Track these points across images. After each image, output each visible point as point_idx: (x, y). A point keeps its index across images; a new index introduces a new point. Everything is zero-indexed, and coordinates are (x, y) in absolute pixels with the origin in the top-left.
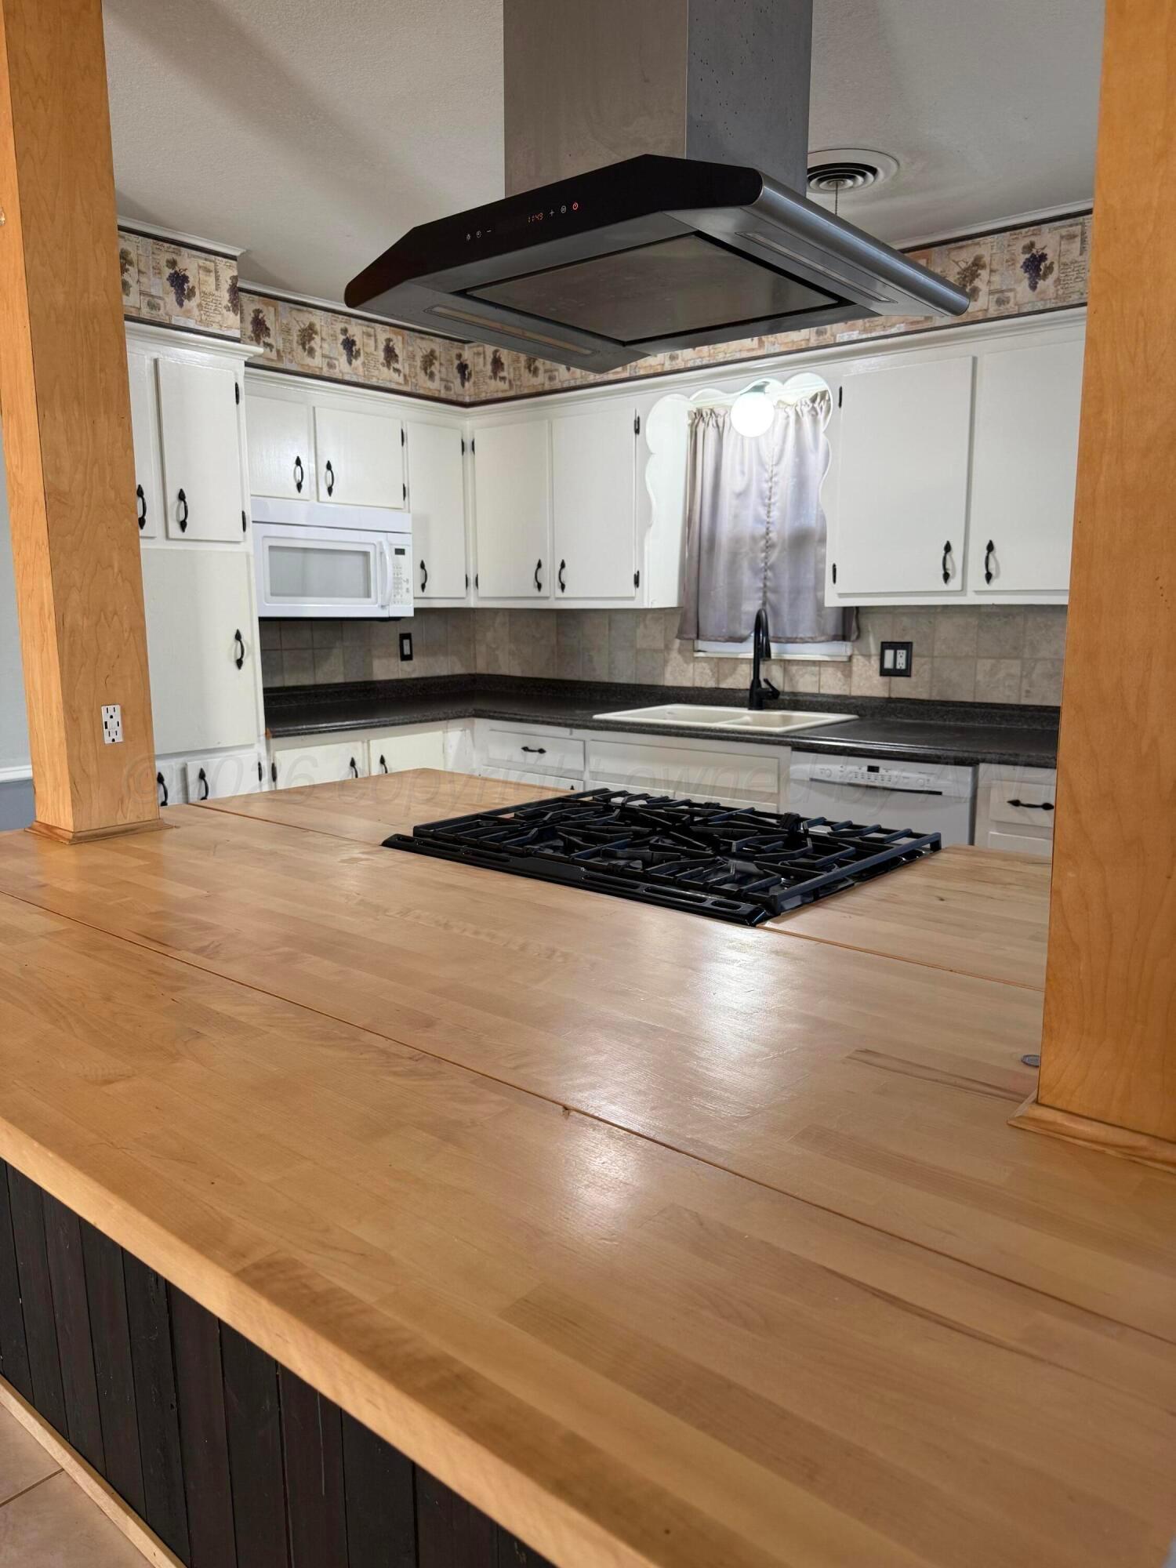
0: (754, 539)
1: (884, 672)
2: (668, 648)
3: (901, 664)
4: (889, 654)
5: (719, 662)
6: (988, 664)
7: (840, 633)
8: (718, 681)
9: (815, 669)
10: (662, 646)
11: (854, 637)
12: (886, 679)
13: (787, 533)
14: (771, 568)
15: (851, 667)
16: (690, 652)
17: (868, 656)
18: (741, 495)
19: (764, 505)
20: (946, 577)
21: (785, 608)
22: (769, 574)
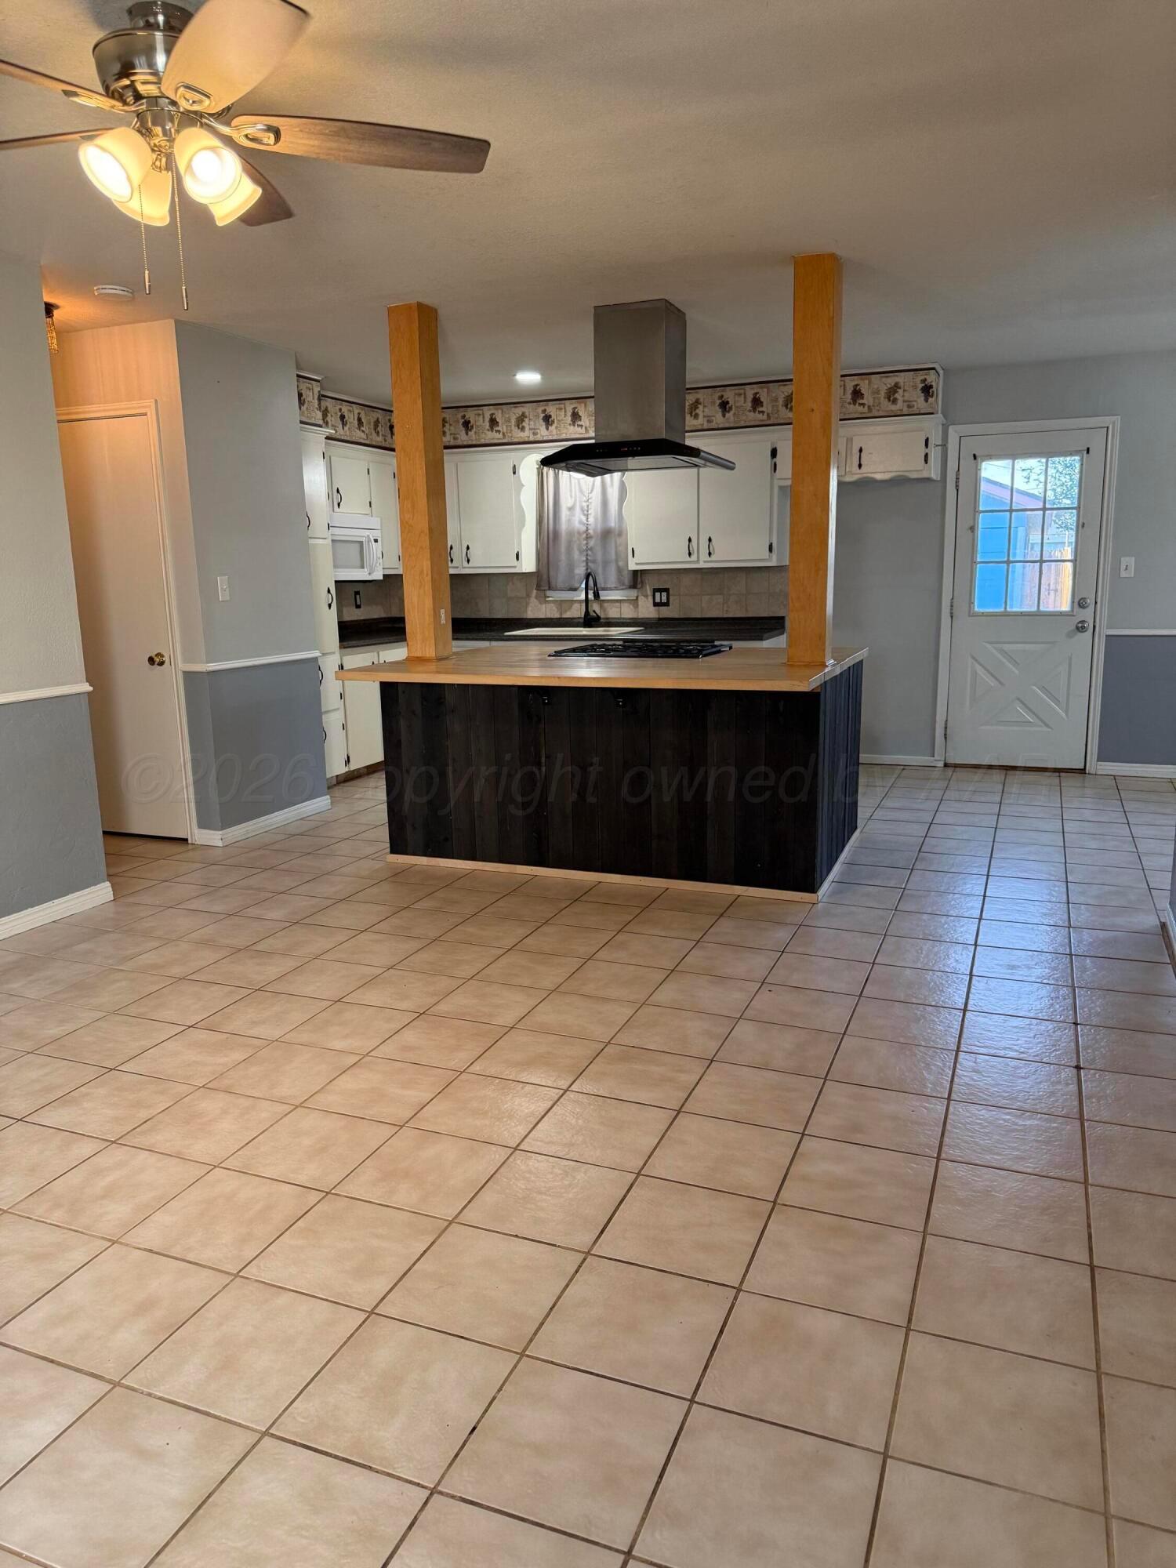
0: (579, 533)
1: (655, 604)
2: (528, 596)
3: (664, 599)
4: (658, 595)
5: (560, 603)
6: (706, 598)
7: (632, 584)
8: (561, 615)
9: (618, 604)
10: (525, 595)
11: (639, 586)
12: (657, 608)
13: (599, 530)
14: (591, 549)
15: (637, 603)
16: (543, 599)
17: (646, 596)
18: (571, 509)
19: (584, 515)
20: (690, 554)
21: (600, 571)
22: (589, 552)
